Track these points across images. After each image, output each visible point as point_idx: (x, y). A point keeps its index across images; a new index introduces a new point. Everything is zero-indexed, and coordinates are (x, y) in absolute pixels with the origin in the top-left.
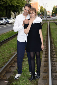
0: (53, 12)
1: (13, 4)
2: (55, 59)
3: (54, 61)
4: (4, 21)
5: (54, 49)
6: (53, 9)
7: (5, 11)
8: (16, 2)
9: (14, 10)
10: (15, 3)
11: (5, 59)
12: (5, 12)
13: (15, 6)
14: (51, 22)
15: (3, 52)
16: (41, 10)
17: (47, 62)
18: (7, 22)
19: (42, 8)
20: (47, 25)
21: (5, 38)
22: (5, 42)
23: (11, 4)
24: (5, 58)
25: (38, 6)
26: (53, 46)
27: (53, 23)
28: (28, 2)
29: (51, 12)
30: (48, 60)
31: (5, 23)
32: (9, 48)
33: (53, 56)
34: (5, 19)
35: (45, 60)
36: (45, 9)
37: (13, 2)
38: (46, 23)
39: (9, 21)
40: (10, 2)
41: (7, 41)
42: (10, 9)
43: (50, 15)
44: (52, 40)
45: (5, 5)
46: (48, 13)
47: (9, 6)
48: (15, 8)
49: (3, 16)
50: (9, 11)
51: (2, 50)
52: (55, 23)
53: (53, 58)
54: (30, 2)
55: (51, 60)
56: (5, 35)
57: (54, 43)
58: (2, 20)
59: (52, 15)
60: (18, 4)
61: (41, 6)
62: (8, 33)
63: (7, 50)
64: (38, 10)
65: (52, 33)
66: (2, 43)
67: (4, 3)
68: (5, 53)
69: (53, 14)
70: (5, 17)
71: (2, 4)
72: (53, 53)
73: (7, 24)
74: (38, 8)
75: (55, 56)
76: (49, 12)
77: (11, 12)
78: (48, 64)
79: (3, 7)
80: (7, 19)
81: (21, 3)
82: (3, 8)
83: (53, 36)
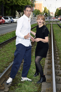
0: (56, 13)
1: (19, 4)
2: (58, 61)
3: (58, 64)
4: (9, 20)
5: (57, 52)
6: (56, 11)
7: (10, 10)
8: (22, 2)
9: (19, 9)
10: (20, 3)
11: (9, 59)
12: (10, 12)
13: (20, 6)
14: (54, 23)
15: (8, 52)
16: (44, 12)
17: (50, 64)
18: (12, 21)
19: (45, 9)
20: (50, 27)
21: (9, 37)
22: (9, 41)
23: (16, 4)
24: (9, 57)
25: (42, 7)
26: (56, 48)
27: (56, 24)
28: (33, 2)
29: (54, 13)
30: (52, 62)
31: (10, 22)
32: (13, 48)
33: (57, 58)
34: (10, 18)
35: (49, 62)
36: (48, 11)
37: (19, 2)
38: (49, 24)
39: (13, 21)
40: (16, 2)
41: (12, 40)
42: (15, 8)
43: (53, 17)
44: (55, 42)
45: (10, 5)
46: (51, 15)
47: (15, 5)
48: (20, 8)
49: (9, 15)
50: (14, 11)
51: (6, 49)
52: (58, 25)
53: (56, 61)
54: (35, 3)
55: (54, 62)
56: (10, 34)
57: (57, 44)
58: (8, 18)
59: (55, 17)
60: (23, 4)
61: (45, 7)
62: (13, 32)
63: (12, 50)
64: (42, 11)
65: (55, 35)
66: (7, 42)
67: (10, 2)
68: (9, 52)
69: (56, 15)
70: (10, 16)
71: (8, 3)
72: (56, 55)
73: (12, 23)
74: (42, 9)
75: (58, 58)
76: (52, 13)
77: (16, 12)
78: (52, 67)
79: (8, 6)
80: (12, 18)
81: (26, 3)
82: (8, 8)
83: (56, 38)
